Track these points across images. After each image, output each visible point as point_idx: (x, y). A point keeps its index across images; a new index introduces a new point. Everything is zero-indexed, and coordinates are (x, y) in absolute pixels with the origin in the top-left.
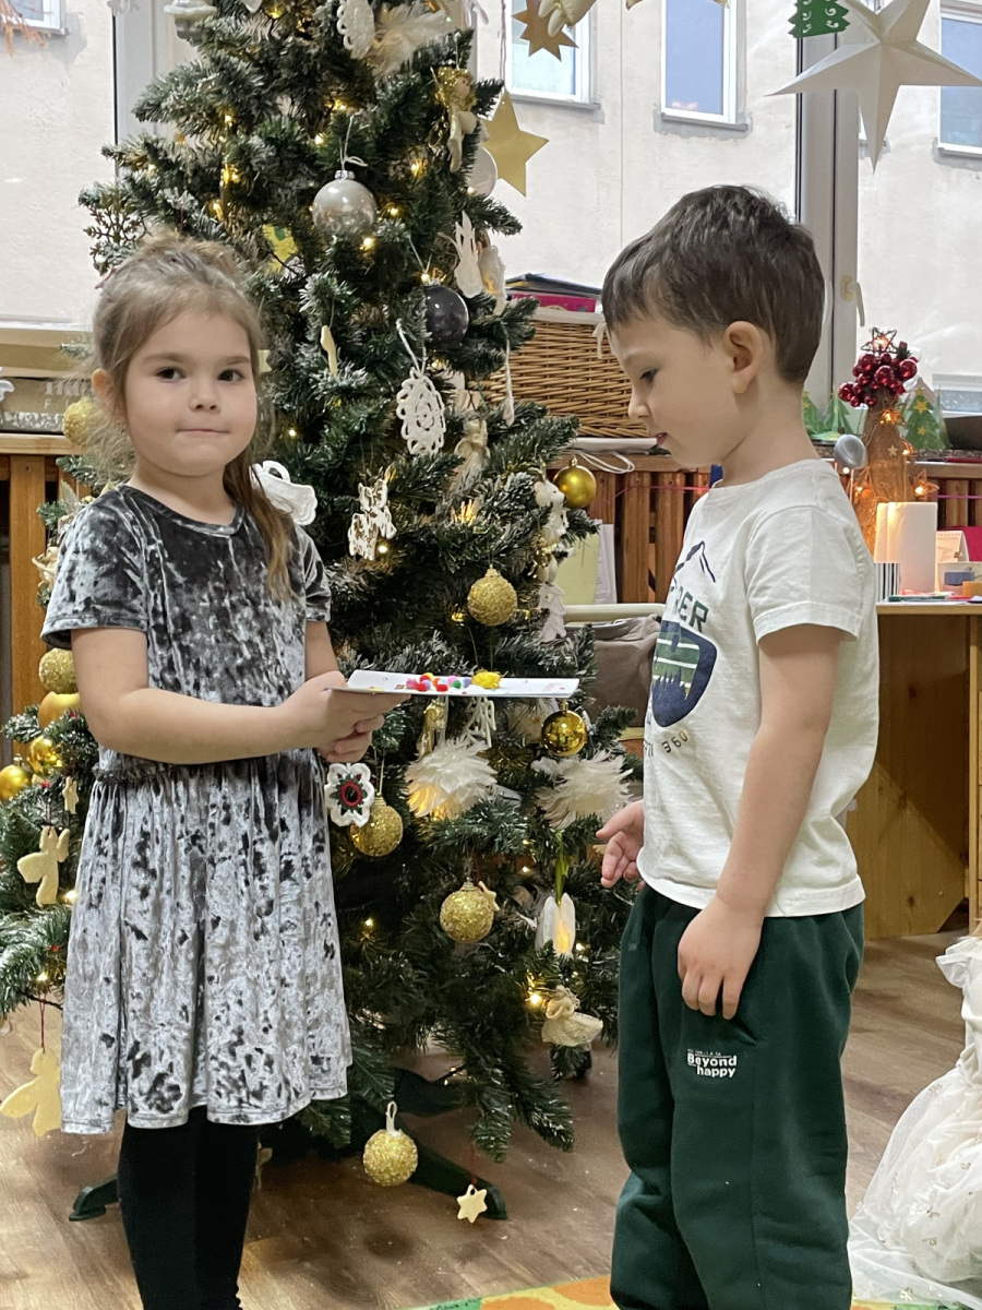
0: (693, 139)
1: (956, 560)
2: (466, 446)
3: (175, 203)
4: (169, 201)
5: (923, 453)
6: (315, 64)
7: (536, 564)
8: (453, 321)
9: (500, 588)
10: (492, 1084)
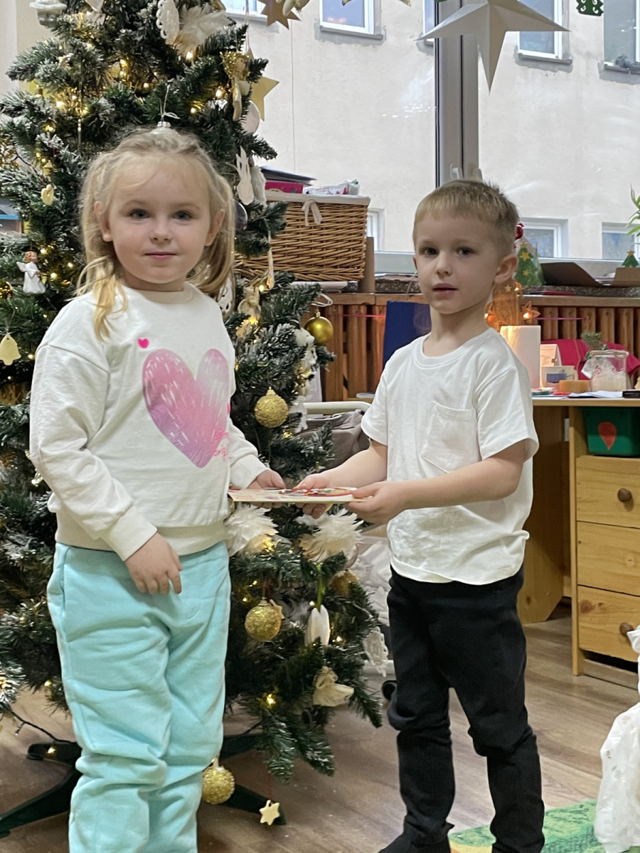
0: (344, 45)
1: (553, 365)
2: (246, 304)
3: (49, 144)
4: (45, 142)
5: (528, 288)
6: (139, 48)
7: (297, 385)
9: (276, 403)
10: (280, 733)
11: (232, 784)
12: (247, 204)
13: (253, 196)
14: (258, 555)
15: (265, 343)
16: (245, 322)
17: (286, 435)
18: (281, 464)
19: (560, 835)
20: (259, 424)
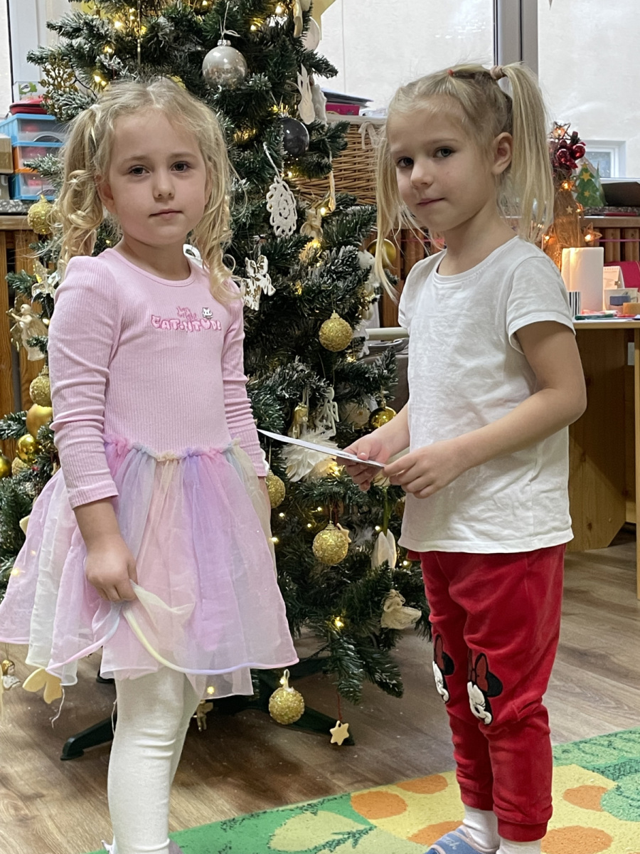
1: (616, 287)
2: (308, 226)
3: (109, 65)
4: (105, 63)
5: (588, 210)
7: (361, 308)
8: (299, 141)
9: (341, 326)
10: (348, 655)
11: (302, 705)
12: (308, 123)
13: (314, 116)
14: (324, 479)
15: (328, 265)
16: (308, 245)
17: (350, 359)
18: (345, 388)
19: (630, 756)
20: (323, 348)
